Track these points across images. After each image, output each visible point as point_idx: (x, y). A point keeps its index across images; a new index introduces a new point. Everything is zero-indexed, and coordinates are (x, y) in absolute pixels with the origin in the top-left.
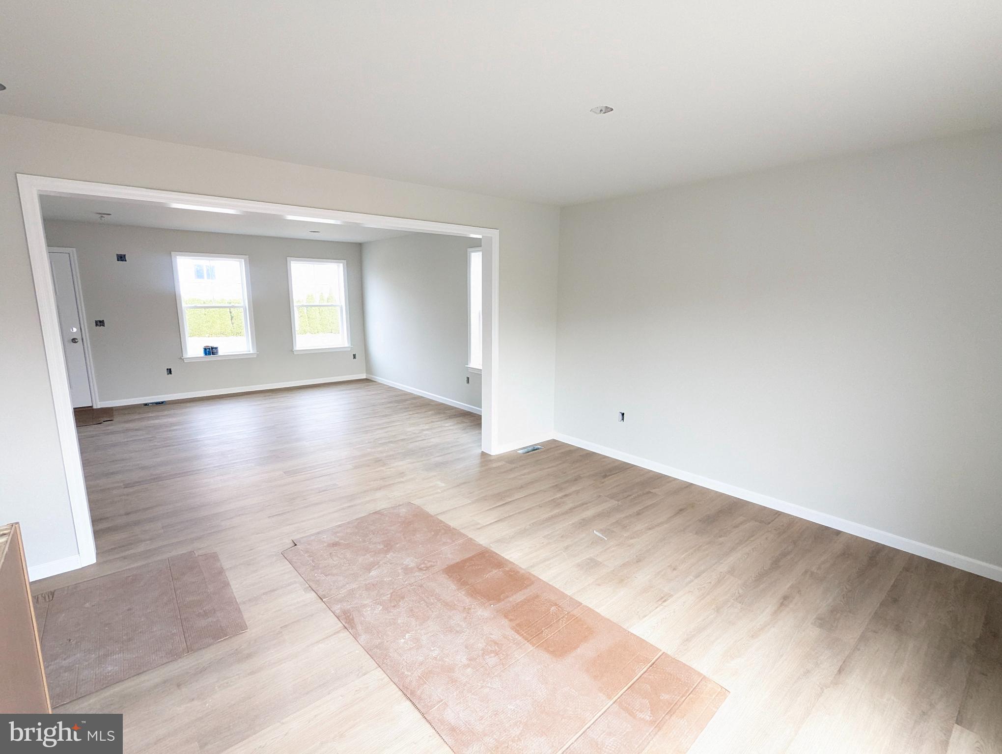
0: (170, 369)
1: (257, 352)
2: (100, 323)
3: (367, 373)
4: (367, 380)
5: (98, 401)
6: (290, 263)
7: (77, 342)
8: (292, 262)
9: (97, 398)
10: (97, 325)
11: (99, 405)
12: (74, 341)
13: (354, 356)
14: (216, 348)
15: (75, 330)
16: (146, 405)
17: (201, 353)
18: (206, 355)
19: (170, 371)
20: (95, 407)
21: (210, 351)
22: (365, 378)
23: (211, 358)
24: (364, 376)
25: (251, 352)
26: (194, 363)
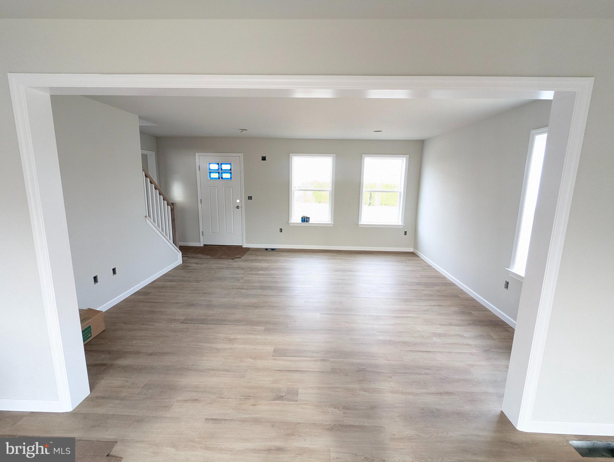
0: (282, 229)
1: (334, 223)
2: (250, 198)
3: (414, 248)
4: (413, 254)
5: (245, 243)
6: (364, 159)
7: (239, 208)
8: (365, 158)
9: (245, 241)
10: (249, 199)
11: (245, 246)
12: (238, 207)
13: (406, 233)
14: (309, 218)
15: (238, 201)
16: (267, 249)
17: (300, 221)
18: (302, 222)
19: (281, 230)
20: (243, 247)
21: (305, 220)
22: (412, 251)
23: (305, 224)
24: (411, 250)
25: (330, 223)
26: (295, 227)
